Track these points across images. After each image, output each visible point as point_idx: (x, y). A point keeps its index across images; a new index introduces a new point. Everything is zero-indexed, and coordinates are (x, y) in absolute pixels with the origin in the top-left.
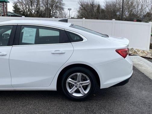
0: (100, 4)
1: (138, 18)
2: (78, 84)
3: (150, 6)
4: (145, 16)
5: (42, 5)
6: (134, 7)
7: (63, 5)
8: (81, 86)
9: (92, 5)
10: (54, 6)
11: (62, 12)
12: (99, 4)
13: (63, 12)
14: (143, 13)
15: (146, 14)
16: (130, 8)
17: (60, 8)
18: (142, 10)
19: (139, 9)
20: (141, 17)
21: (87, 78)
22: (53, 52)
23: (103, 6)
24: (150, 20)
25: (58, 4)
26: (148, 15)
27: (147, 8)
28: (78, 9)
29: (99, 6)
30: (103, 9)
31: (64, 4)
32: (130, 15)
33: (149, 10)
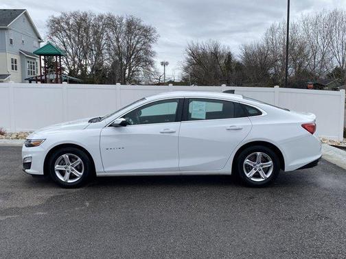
0: (232, 52)
1: (316, 79)
2: (258, 165)
3: (340, 54)
4: (330, 76)
5: (107, 56)
6: (306, 56)
7: (151, 55)
8: (261, 168)
9: (215, 55)
10: (133, 57)
11: (149, 70)
12: (230, 53)
13: (152, 69)
14: (325, 70)
15: (334, 71)
16: (297, 59)
17: (146, 61)
18: (325, 63)
19: (316, 60)
20: (323, 78)
21: (269, 158)
22: (229, 128)
23: (238, 55)
24: (342, 84)
25: (141, 53)
26: (338, 72)
27: (335, 59)
28: (186, 64)
29: (229, 56)
30: (238, 63)
31: (154, 52)
32: (298, 73)
33: (339, 62)
